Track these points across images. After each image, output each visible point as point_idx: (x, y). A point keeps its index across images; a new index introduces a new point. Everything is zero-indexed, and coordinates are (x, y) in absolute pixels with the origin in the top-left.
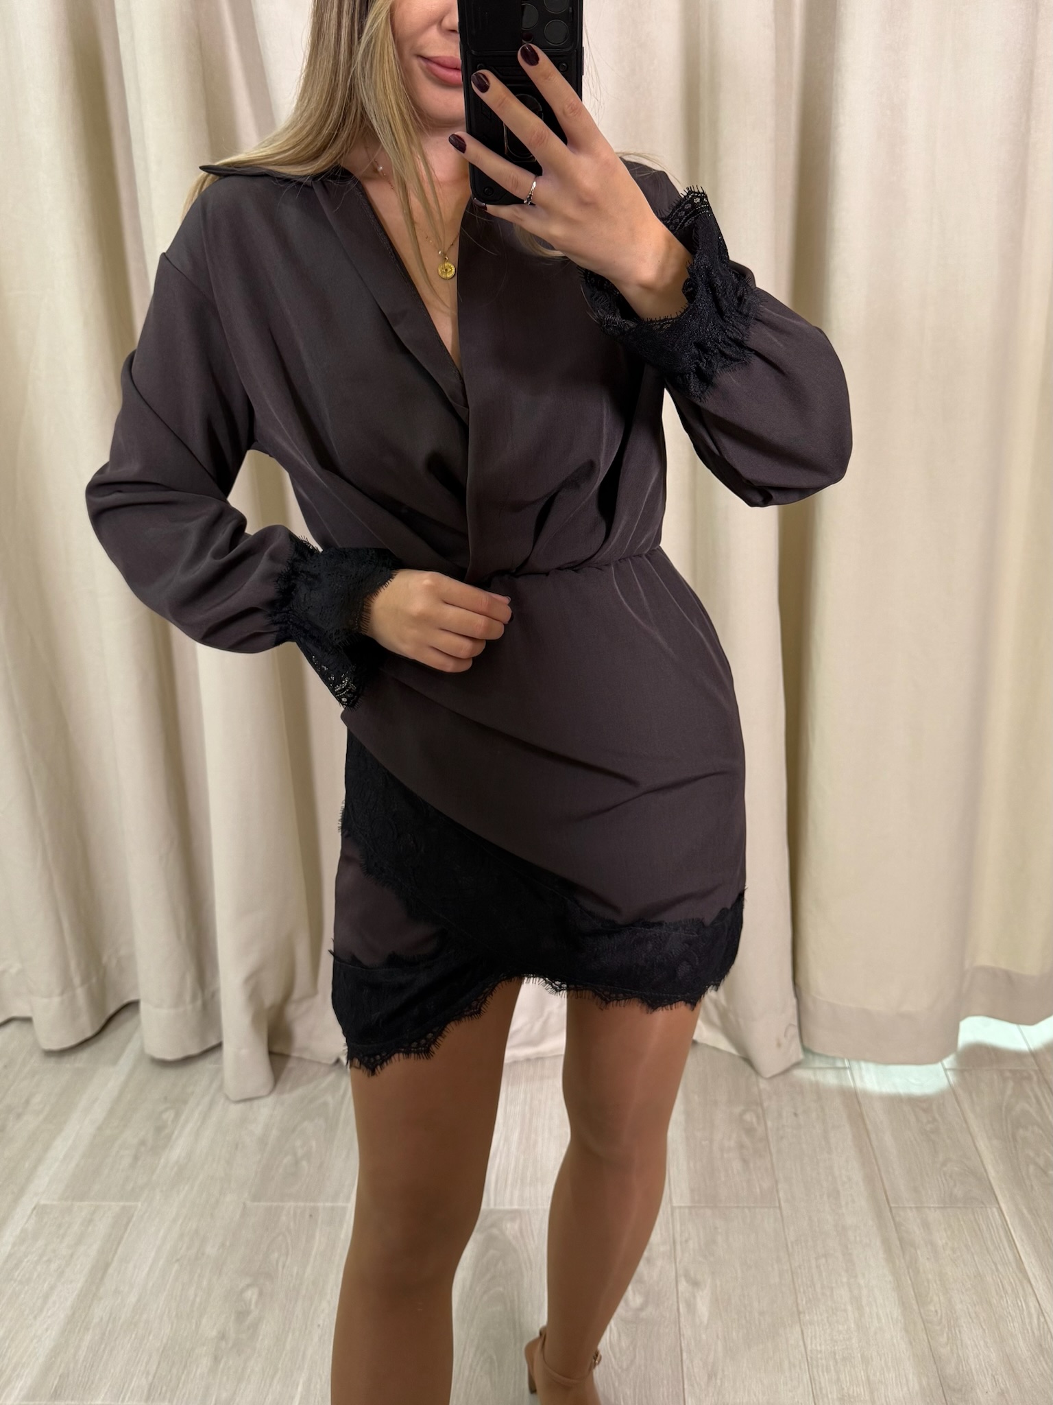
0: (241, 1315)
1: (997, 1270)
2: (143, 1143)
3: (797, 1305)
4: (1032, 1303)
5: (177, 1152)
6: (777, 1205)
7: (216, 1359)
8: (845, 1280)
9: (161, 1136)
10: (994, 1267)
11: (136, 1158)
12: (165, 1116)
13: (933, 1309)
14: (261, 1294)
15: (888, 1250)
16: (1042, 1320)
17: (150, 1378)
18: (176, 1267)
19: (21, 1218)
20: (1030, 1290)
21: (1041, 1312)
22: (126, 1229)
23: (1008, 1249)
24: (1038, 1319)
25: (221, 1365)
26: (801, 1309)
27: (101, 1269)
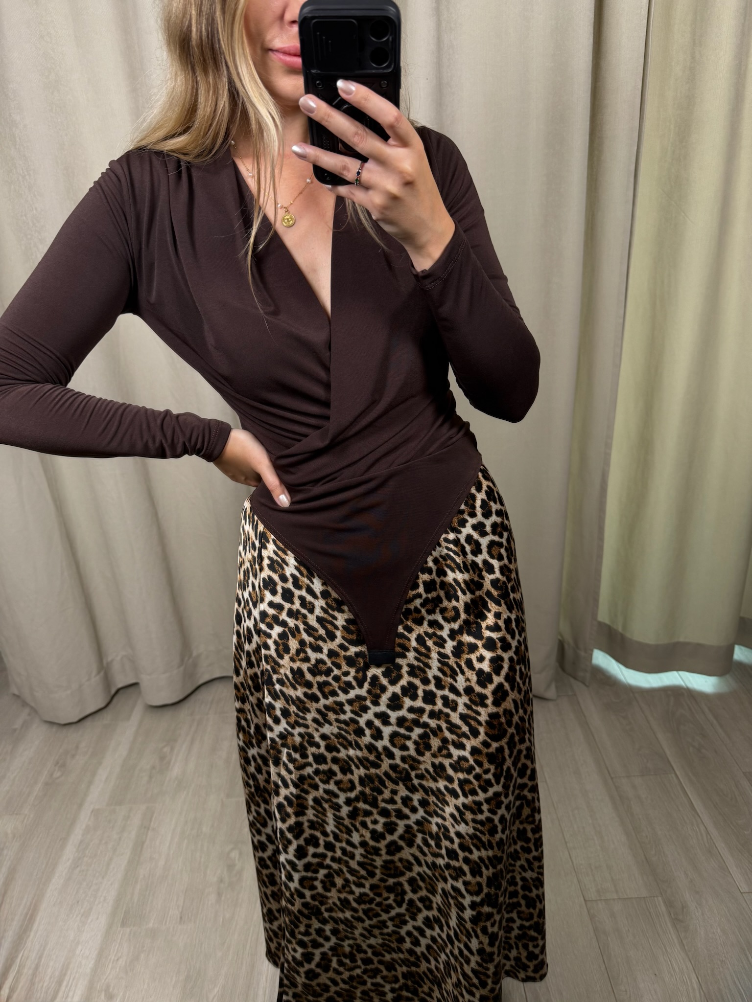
0: (230, 867)
1: (679, 810)
2: (153, 767)
4: (702, 828)
5: (176, 771)
7: (219, 895)
8: (590, 822)
9: (163, 762)
10: (677, 809)
11: (151, 777)
12: (165, 750)
13: (644, 835)
14: (241, 854)
16: (709, 837)
17: (180, 909)
18: (186, 841)
19: (84, 819)
20: (700, 821)
21: (708, 833)
22: (151, 821)
24: (707, 836)
25: (223, 898)
26: (567, 840)
27: (139, 846)
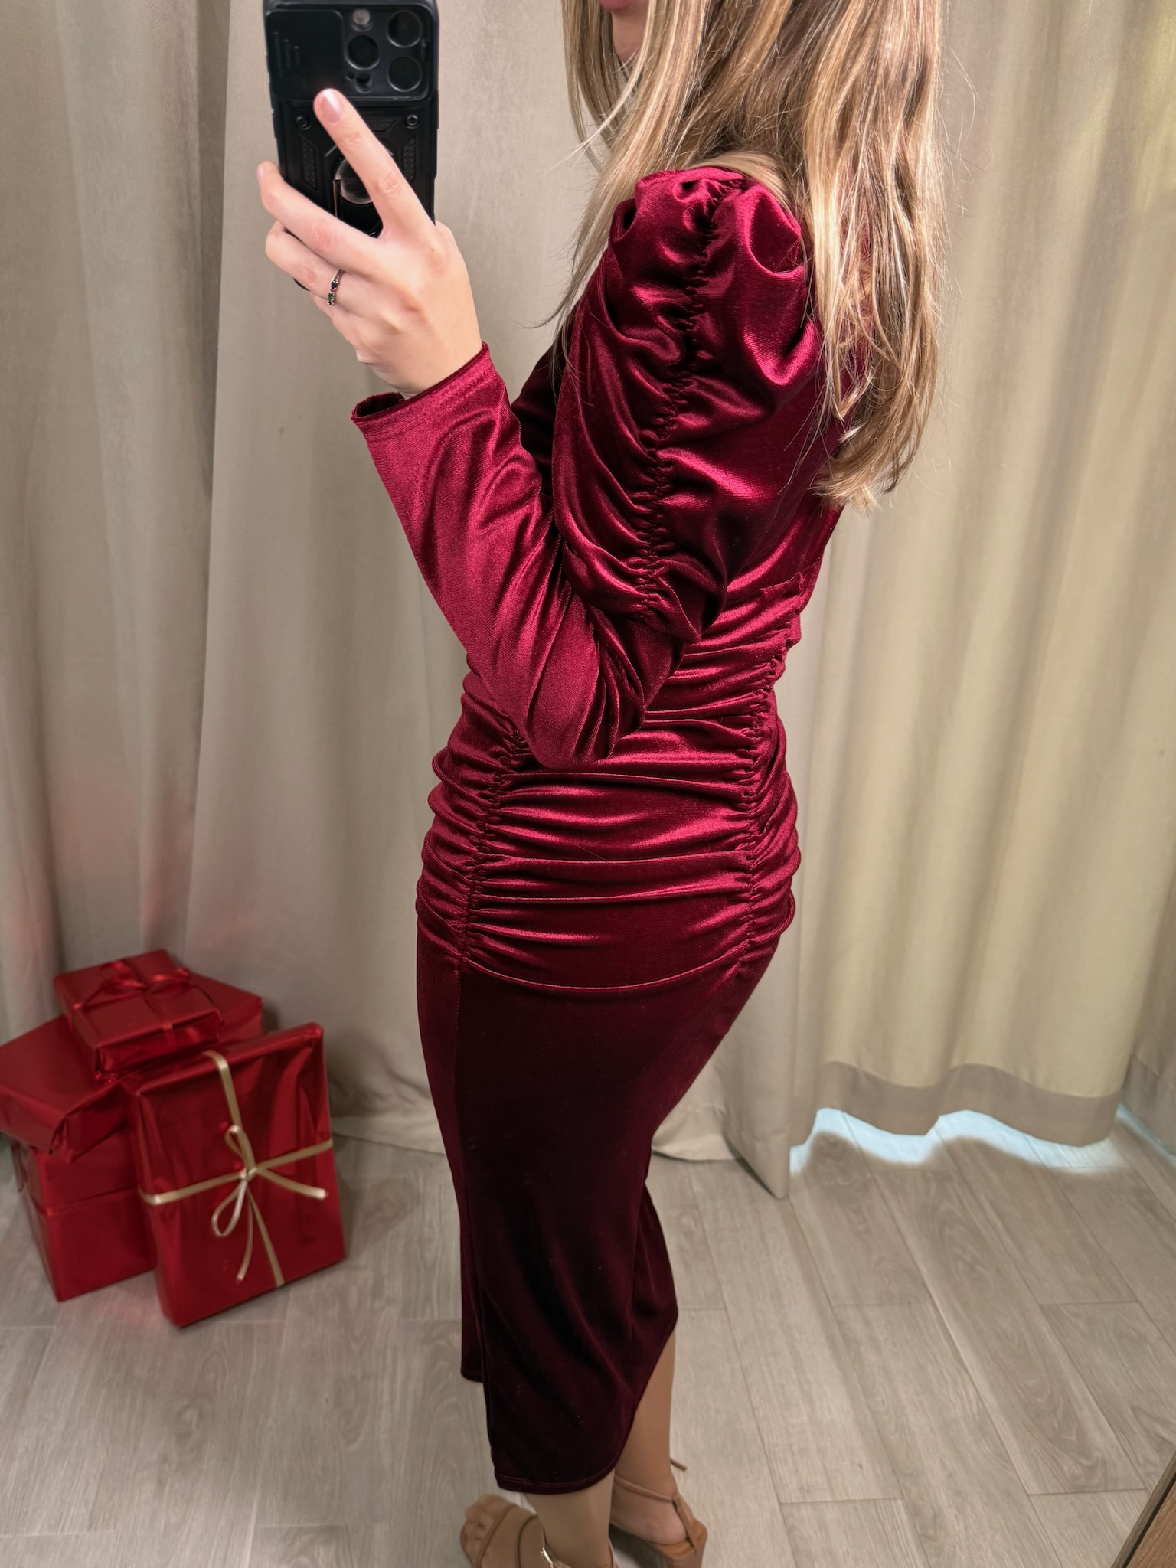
0: (182, 1437)
1: (936, 1360)
3: (751, 1402)
4: (971, 1391)
6: (722, 1306)
7: (160, 1484)
8: (794, 1376)
10: (933, 1359)
13: (879, 1399)
14: (201, 1416)
15: (833, 1345)
18: (104, 1391)
20: (967, 1379)
21: (978, 1395)
23: (945, 1343)
25: (167, 1489)
26: (755, 1406)
